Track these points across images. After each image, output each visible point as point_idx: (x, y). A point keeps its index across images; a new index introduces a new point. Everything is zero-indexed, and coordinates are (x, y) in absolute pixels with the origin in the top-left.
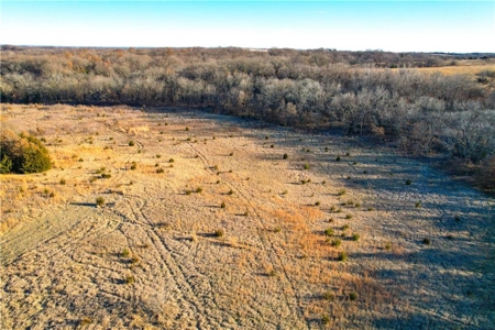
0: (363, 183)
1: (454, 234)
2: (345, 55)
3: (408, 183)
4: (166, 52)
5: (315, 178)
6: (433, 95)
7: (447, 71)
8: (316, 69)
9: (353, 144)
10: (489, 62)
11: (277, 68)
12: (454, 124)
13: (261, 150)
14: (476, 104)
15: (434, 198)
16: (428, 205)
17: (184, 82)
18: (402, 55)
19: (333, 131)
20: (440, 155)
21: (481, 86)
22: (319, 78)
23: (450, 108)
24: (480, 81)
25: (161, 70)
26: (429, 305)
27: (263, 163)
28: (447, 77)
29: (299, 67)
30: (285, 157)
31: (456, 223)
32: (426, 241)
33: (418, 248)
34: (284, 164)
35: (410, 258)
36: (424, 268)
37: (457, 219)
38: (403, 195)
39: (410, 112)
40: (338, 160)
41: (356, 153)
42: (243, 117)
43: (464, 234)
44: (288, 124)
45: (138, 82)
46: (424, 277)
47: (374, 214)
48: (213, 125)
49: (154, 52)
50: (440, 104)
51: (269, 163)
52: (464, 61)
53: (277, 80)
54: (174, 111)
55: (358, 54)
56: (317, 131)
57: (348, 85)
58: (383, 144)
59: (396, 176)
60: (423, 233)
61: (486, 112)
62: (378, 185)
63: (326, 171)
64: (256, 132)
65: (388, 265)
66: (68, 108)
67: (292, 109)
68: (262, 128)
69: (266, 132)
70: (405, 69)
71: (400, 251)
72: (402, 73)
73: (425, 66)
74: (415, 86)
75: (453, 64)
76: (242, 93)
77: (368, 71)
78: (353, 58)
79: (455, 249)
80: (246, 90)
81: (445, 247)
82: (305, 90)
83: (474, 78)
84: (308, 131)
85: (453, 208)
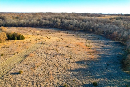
0: (90, 39)
1: (107, 45)
2: (80, 14)
3: (98, 39)
4: (36, 14)
5: (81, 39)
6: (101, 22)
7: (103, 18)
8: (75, 17)
9: (86, 33)
10: (112, 16)
11: (66, 17)
12: (106, 28)
13: (67, 35)
14: (110, 24)
15: (103, 41)
16: (103, 42)
17: (44, 21)
18: (93, 14)
19: (81, 31)
20: (104, 34)
21: (110, 21)
22: (76, 19)
23: (105, 25)
24: (110, 20)
25: (37, 18)
26: (105, 53)
27: (69, 37)
28: (104, 19)
29: (71, 17)
30: (73, 35)
31: (108, 44)
32: (103, 46)
33: (102, 47)
34: (73, 37)
35: (101, 48)
36: (103, 49)
37: (108, 43)
38: (98, 41)
39: (97, 26)
40: (84, 36)
41: (87, 35)
42: (60, 29)
43: (109, 45)
44: (71, 30)
45: (32, 21)
46: (103, 50)
47: (93, 43)
48: (54, 30)
49: (33, 14)
50: (103, 24)
51: (70, 37)
52: (106, 16)
53: (67, 20)
54: (42, 28)
55: (83, 14)
56: (77, 31)
57: (83, 21)
58: (92, 33)
59: (96, 38)
60: (102, 45)
61: (111, 25)
62: (93, 39)
63: (82, 37)
64: (64, 31)
65: (98, 49)
66: (15, 28)
67: (72, 26)
68: (65, 31)
69: (66, 31)
70: (95, 17)
71: (99, 48)
72: (94, 18)
73: (98, 17)
74: (97, 21)
75: (104, 16)
76: (59, 23)
77: (87, 18)
78: (82, 15)
79: (108, 47)
80: (60, 22)
81: (106, 47)
82: (74, 22)
83: (109, 19)
84: (76, 31)
85: (107, 42)
